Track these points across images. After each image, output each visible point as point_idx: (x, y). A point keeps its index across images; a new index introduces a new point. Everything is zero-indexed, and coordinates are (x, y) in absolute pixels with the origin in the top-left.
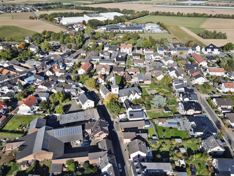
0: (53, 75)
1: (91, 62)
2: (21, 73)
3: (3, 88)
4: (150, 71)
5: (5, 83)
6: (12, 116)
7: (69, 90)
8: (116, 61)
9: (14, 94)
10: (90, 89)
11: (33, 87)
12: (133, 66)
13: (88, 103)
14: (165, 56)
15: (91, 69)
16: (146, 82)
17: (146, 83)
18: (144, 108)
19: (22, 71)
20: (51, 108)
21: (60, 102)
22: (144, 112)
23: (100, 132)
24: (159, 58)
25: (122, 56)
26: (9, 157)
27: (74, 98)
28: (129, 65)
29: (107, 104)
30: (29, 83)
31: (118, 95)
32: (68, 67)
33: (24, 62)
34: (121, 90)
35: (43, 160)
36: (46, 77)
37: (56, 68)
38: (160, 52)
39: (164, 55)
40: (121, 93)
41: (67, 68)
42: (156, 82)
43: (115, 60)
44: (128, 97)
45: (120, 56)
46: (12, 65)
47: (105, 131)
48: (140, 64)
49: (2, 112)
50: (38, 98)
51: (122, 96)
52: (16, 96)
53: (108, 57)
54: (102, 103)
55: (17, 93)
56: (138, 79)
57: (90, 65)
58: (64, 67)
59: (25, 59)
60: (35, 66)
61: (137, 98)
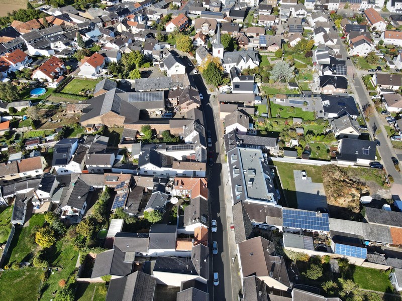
0: (128, 31)
1: (189, 15)
2: (79, 25)
3: (57, 44)
4: (283, 34)
5: (59, 37)
6: (71, 78)
7: (150, 52)
8: (228, 16)
9: (73, 52)
10: (182, 53)
11: (98, 45)
12: (257, 24)
13: (177, 68)
15: (186, 26)
16: (271, 49)
18: (258, 80)
19: (83, 22)
20: (124, 73)
21: (137, 65)
22: (258, 87)
23: (188, 102)
24: (303, 15)
25: (240, 9)
26: (71, 120)
27: (156, 63)
28: (250, 23)
29: (204, 70)
30: (92, 39)
31: (222, 60)
32: (151, 21)
33: (84, 11)
34: (228, 53)
35: (112, 126)
36: (117, 34)
37: (133, 20)
40: (227, 58)
41: (149, 23)
42: (287, 49)
43: (228, 13)
44: (237, 65)
45: (237, 9)
46: (67, 13)
48: (268, 22)
49: (59, 72)
50: (106, 58)
51: (228, 63)
52: (76, 55)
53: (218, 9)
54: (198, 72)
55: (76, 51)
56: (260, 43)
57: (186, 19)
58: (145, 21)
59: (85, 6)
60: (100, 17)
61: (251, 68)
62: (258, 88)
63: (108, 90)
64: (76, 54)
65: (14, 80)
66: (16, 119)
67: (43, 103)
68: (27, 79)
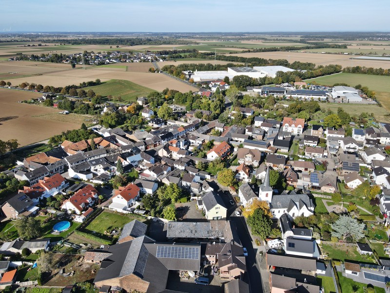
0: (168, 156)
1: (231, 142)
2: (124, 148)
3: (98, 167)
4: (334, 169)
5: (101, 160)
6: (101, 210)
7: (189, 184)
8: (272, 145)
9: (110, 178)
10: (223, 187)
11: (136, 170)
12: (303, 157)
13: (217, 210)
14: (368, 146)
15: (228, 154)
16: (324, 189)
17: (325, 191)
18: (316, 235)
19: (127, 144)
20: (158, 209)
21: (173, 200)
22: (317, 244)
23: (230, 265)
24: (354, 148)
25: (284, 138)
26: (86, 274)
27: (194, 198)
28: (296, 155)
29: (249, 216)
30: (132, 164)
31: (270, 204)
32: (193, 146)
33: (131, 133)
34: (276, 197)
35: (132, 290)
36: (158, 159)
37: (175, 146)
38: (358, 138)
39: (366, 143)
40: (276, 202)
41: (191, 148)
42: (344, 191)
43: (272, 143)
44: (289, 211)
45: (280, 138)
46: (115, 134)
47: (240, 265)
48: (316, 155)
49: (90, 202)
50: (141, 188)
51: (277, 208)
52: (112, 181)
53: (260, 137)
54: (241, 213)
55: (113, 176)
56: (311, 181)
57: (228, 147)
58: (186, 146)
59: (133, 128)
60: (144, 139)
61: (305, 215)
62: (318, 247)
63: (136, 237)
64: (113, 179)
65: (43, 209)
66: (25, 265)
67: (62, 243)
68: (56, 209)
